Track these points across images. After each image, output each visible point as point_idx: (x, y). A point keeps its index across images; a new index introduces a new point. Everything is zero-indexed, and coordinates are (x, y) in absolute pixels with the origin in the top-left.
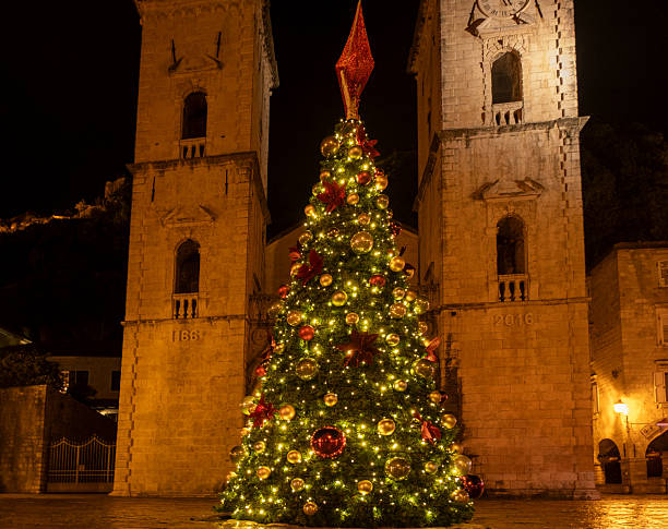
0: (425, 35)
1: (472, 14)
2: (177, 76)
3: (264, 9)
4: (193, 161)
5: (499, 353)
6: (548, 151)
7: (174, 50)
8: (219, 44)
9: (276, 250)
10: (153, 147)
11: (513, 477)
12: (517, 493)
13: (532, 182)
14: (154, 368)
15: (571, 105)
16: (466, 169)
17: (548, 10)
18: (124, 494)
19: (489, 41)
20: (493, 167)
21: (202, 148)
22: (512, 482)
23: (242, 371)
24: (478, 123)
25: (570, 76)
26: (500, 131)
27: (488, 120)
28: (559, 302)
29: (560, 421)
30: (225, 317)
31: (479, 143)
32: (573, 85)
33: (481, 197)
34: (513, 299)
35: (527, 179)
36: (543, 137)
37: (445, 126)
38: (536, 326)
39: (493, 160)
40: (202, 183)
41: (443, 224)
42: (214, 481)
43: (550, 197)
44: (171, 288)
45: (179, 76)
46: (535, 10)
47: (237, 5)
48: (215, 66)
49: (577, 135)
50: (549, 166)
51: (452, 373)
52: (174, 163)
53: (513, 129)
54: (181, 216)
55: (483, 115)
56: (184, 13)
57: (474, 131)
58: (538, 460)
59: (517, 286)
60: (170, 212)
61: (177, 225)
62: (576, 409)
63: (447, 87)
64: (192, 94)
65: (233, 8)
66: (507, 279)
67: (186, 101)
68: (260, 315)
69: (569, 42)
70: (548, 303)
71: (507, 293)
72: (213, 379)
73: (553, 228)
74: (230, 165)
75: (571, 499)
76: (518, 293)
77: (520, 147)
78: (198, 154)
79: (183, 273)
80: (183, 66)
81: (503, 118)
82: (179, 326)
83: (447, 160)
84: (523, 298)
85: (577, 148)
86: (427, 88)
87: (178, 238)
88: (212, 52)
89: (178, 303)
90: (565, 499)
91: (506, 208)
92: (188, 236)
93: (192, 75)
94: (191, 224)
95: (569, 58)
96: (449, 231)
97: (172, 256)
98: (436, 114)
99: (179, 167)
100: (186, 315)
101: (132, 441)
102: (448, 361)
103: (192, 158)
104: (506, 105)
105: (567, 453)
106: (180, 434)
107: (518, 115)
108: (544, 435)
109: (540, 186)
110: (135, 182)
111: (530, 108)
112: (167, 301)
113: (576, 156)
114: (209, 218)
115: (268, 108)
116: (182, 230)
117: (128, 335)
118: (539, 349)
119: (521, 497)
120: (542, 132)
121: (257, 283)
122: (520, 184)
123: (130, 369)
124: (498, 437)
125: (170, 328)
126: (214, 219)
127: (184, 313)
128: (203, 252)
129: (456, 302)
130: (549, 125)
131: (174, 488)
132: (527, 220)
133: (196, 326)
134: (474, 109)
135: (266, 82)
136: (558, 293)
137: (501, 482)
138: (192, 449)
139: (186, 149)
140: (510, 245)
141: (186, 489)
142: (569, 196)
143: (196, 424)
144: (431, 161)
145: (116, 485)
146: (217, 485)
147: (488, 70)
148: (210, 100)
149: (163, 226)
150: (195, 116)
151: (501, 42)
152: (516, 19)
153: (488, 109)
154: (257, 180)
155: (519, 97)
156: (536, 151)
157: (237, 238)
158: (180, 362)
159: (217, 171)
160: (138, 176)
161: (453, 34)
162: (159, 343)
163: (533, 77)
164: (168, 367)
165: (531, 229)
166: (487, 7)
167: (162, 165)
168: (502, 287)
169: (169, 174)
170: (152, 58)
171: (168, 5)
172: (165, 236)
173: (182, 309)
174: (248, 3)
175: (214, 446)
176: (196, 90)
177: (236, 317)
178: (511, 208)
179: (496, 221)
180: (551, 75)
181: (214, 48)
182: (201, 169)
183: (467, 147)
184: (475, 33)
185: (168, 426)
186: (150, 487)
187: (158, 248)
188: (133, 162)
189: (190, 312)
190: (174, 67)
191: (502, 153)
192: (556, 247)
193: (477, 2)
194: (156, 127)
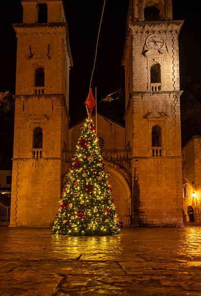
0: (127, 52)
1: (144, 48)
3: (66, 36)
4: (39, 96)
5: (152, 175)
6: (169, 102)
7: (30, 50)
8: (49, 49)
9: (72, 131)
10: (23, 89)
11: (156, 220)
12: (158, 225)
13: (164, 113)
14: (25, 177)
15: (177, 86)
16: (141, 107)
17: (170, 49)
18: (14, 226)
19: (150, 59)
20: (150, 107)
21: (43, 91)
22: (156, 221)
23: (60, 179)
24: (145, 89)
25: (177, 75)
26: (153, 93)
27: (149, 89)
28: (172, 157)
29: (172, 200)
30: (53, 158)
31: (146, 97)
32: (178, 79)
33: (146, 118)
34: (157, 156)
35: (162, 112)
36: (168, 97)
37: (134, 90)
38: (165, 166)
39: (150, 104)
40: (43, 105)
41: (133, 127)
42: (50, 221)
43: (170, 119)
44: (31, 146)
45: (33, 61)
46: (165, 49)
47: (56, 34)
48: (47, 58)
49: (179, 97)
50: (170, 108)
51: (136, 182)
52: (32, 96)
53: (158, 93)
54: (35, 118)
55: (147, 87)
56: (34, 35)
57: (144, 93)
58: (165, 214)
59: (159, 151)
60: (30, 116)
61: (33, 121)
62: (177, 196)
63: (134, 75)
64: (38, 69)
65: (54, 35)
66: (155, 148)
67: (36, 71)
68: (66, 158)
69: (177, 62)
70: (169, 157)
71: (155, 154)
72: (48, 182)
73: (171, 131)
74: (54, 98)
75: (175, 227)
76: (159, 154)
77: (160, 100)
78: (41, 93)
79: (36, 140)
80: (34, 57)
81: (154, 89)
82: (35, 161)
83: (135, 103)
84: (160, 155)
85: (179, 102)
86: (128, 73)
87: (34, 126)
88: (46, 52)
89: (34, 152)
90: (173, 227)
91: (155, 122)
92: (38, 126)
93: (38, 61)
94: (39, 121)
95: (177, 68)
96: (135, 129)
97: (31, 133)
98: (131, 85)
99: (34, 98)
100: (37, 157)
101: (17, 206)
102: (135, 178)
103: (39, 95)
104: (155, 84)
105: (174, 211)
106: (36, 203)
107: (159, 88)
108: (167, 205)
109: (166, 115)
110: (16, 102)
111: (164, 86)
112: (30, 151)
113: (179, 105)
114: (46, 119)
115: (69, 75)
116: (36, 123)
117: (15, 164)
118: (166, 174)
119: (159, 227)
120: (167, 95)
121: (65, 145)
122: (160, 114)
123: (15, 178)
124: (152, 205)
125: (32, 161)
126: (48, 120)
127: (37, 156)
128: (44, 132)
129: (138, 156)
130: (170, 93)
131: (34, 224)
132: (162, 127)
133: (42, 161)
134: (144, 84)
135: (68, 65)
136: (172, 154)
137: (152, 222)
138: (41, 209)
139: (36, 91)
140: (156, 135)
141: (39, 225)
142: (176, 119)
143: (42, 200)
144: (129, 102)
145: (11, 223)
146: (50, 223)
147: (149, 70)
148: (46, 71)
149: (28, 121)
150: (40, 77)
151: (154, 60)
152: (159, 51)
153: (149, 85)
154: (65, 104)
155: (160, 82)
156: (165, 102)
157: (57, 128)
158: (35, 175)
159: (49, 101)
160: (17, 100)
161: (137, 55)
162: (27, 167)
163: (165, 74)
164: (31, 177)
165: (163, 130)
166: (149, 46)
167: (27, 97)
168: (153, 151)
169: (30, 100)
170: (22, 51)
171: (28, 30)
172: (29, 125)
173: (36, 154)
174: (60, 33)
175: (49, 208)
176: (40, 67)
177: (57, 158)
178: (157, 122)
179: (151, 127)
180: (171, 74)
181: (47, 50)
182: (42, 99)
183: (142, 98)
184: (145, 55)
185: (31, 200)
186: (25, 223)
187: (26, 130)
188: (15, 94)
189: (39, 156)
190: (31, 57)
191: (154, 102)
192: (171, 138)
193: (145, 43)
194: (24, 80)
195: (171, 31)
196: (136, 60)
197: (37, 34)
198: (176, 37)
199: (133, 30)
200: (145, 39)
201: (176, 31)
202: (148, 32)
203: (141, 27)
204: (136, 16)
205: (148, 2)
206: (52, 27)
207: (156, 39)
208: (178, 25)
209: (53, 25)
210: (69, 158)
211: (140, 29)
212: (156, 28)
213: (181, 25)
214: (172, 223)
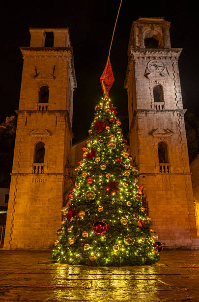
0: (130, 76)
1: (146, 71)
2: (37, 79)
3: (71, 60)
4: (43, 112)
5: (161, 192)
6: (174, 120)
7: (36, 70)
8: (54, 70)
9: (76, 148)
10: (27, 105)
11: (169, 241)
12: (170, 248)
13: (170, 130)
15: (180, 105)
16: (146, 124)
17: (171, 73)
18: (8, 249)
19: (152, 81)
20: (155, 124)
21: (47, 107)
22: (169, 243)
23: (62, 196)
24: (149, 108)
25: (179, 95)
26: (157, 111)
27: (153, 107)
28: (181, 174)
29: (184, 219)
30: (55, 174)
31: (151, 115)
32: (180, 99)
33: (152, 134)
34: (165, 172)
35: (168, 129)
36: (172, 115)
37: (138, 108)
38: (174, 183)
39: (155, 122)
40: (46, 121)
41: (139, 143)
42: (49, 243)
43: (175, 136)
44: (32, 161)
45: (38, 80)
46: (166, 72)
47: (61, 57)
48: (52, 77)
49: (183, 115)
50: (174, 125)
52: (35, 112)
53: (162, 111)
54: (38, 132)
55: (151, 105)
56: (40, 57)
57: (148, 111)
58: (177, 235)
59: (166, 167)
60: (33, 130)
61: (36, 136)
62: (190, 214)
63: (138, 95)
64: (43, 87)
65: (60, 58)
66: (162, 164)
67: (40, 89)
68: (69, 174)
69: (179, 84)
70: (178, 174)
71: (163, 170)
72: (49, 200)
73: (177, 147)
74: (58, 114)
75: (190, 250)
76: (167, 170)
77: (164, 118)
78: (45, 109)
79: (38, 155)
80: (40, 75)
81: (158, 107)
82: (35, 177)
83: (139, 120)
84: (168, 172)
85: (184, 120)
86: (131, 94)
87: (36, 141)
89: (35, 167)
90: (188, 250)
91: (161, 139)
92: (40, 140)
93: (43, 80)
94: (42, 136)
95: (179, 89)
96: (141, 146)
97: (33, 148)
98: (135, 103)
99: (37, 113)
100: (38, 172)
101: (13, 225)
103: (42, 110)
104: (159, 103)
105: (187, 232)
106: (35, 222)
107: (163, 106)
108: (179, 224)
109: (172, 132)
110: (19, 117)
111: (167, 104)
112: (30, 166)
113: (183, 123)
114: (49, 134)
116: (38, 138)
117: (13, 179)
118: (175, 191)
119: (172, 249)
120: (171, 113)
121: (68, 161)
122: (165, 131)
123: (13, 194)
124: (163, 225)
125: (32, 177)
126: (51, 135)
127: (37, 171)
128: (46, 147)
129: (145, 172)
130: (174, 111)
131: (31, 246)
132: (168, 143)
133: (43, 177)
134: (148, 103)
135: (72, 86)
136: (181, 171)
137: (165, 243)
138: (40, 229)
139: (40, 107)
140: (163, 152)
141: (37, 247)
142: (182, 136)
143: (41, 218)
144: (133, 120)
145: (5, 245)
146: (50, 245)
147: (152, 90)
148: (50, 89)
149: (30, 136)
150: (44, 95)
151: (156, 81)
152: (160, 74)
153: (153, 103)
154: (68, 121)
155: (163, 101)
156: (170, 120)
158: (35, 191)
159: (52, 117)
160: (20, 115)
161: (140, 77)
162: (27, 183)
163: (167, 94)
164: (30, 194)
165: (169, 147)
166: (151, 69)
167: (30, 112)
168: (161, 167)
169: (33, 116)
170: (27, 72)
171: (35, 53)
172: (30, 140)
173: (37, 169)
174: (66, 57)
175: (49, 228)
176: (45, 85)
177: (59, 174)
178: (163, 139)
179: (157, 143)
180: (173, 94)
181: (52, 71)
182: (46, 115)
183: (146, 116)
184: (147, 78)
185: (29, 219)
186: (20, 245)
187: (27, 144)
188: (18, 109)
189: (40, 171)
190: (36, 76)
191: (158, 119)
192: (178, 154)
193: (147, 67)
194: (28, 97)
195: (171, 58)
196: (139, 81)
197: (43, 56)
198: (176, 62)
199: (135, 55)
200: (146, 63)
201: (175, 57)
202: (149, 58)
203: (143, 54)
204: (137, 45)
205: (148, 34)
206: (58, 51)
207: (157, 64)
208: (177, 52)
209: (58, 49)
210: (72, 174)
211: (141, 55)
212: (157, 55)
213: (179, 53)
214: (186, 245)
